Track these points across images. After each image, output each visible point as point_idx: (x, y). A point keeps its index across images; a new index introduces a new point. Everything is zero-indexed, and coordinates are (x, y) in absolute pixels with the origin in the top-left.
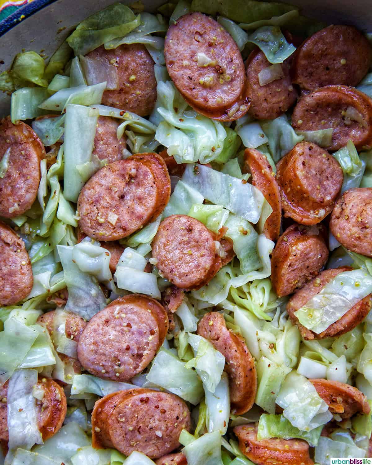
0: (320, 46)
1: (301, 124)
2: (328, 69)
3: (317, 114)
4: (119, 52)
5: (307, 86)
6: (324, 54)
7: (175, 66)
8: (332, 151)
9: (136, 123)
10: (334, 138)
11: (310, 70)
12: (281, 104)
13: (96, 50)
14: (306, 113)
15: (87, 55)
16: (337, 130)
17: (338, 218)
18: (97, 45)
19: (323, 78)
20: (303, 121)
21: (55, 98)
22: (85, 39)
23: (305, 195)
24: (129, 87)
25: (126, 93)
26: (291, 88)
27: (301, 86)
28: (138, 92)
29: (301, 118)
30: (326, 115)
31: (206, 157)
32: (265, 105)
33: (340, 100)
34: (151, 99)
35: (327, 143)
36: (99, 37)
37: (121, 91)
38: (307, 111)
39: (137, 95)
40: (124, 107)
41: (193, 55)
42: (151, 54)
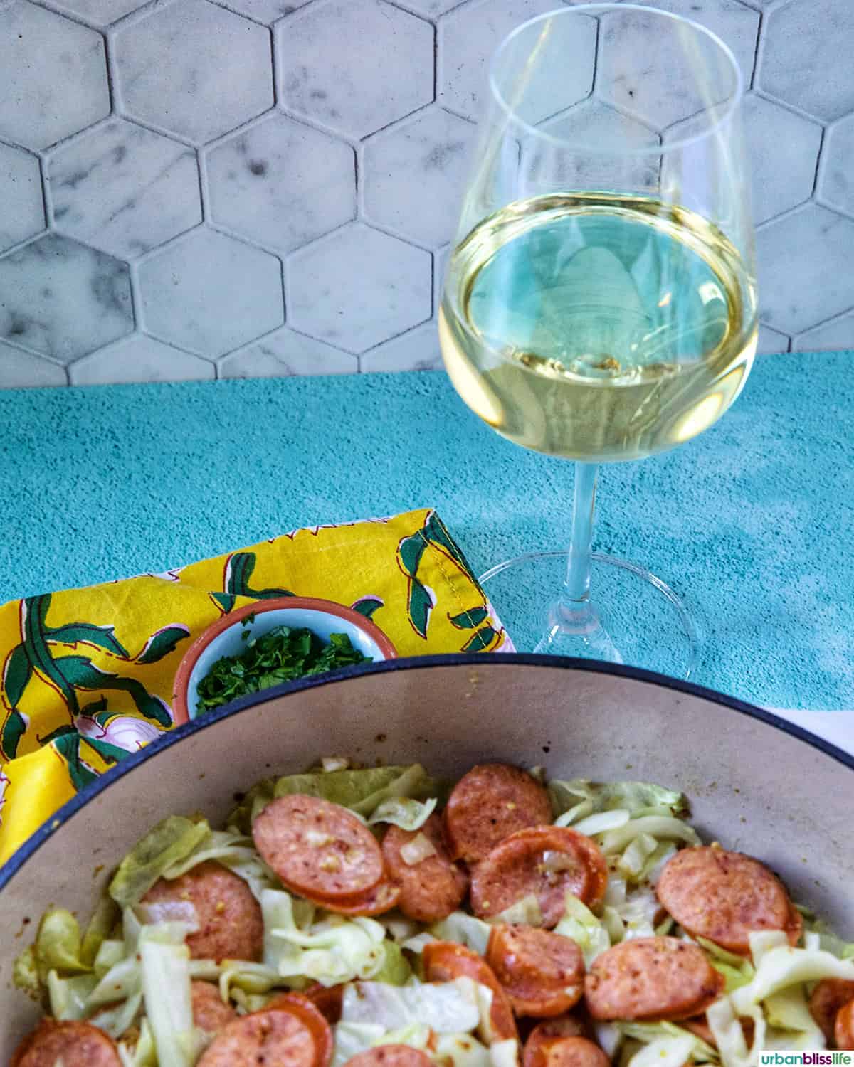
0: (471, 794)
1: (489, 908)
2: (494, 822)
3: (505, 884)
4: (188, 881)
5: (475, 855)
6: (480, 805)
7: (280, 858)
8: (551, 928)
9: (242, 973)
10: (544, 909)
11: (470, 830)
12: (449, 891)
13: (154, 889)
14: (489, 887)
15: (144, 899)
16: (543, 898)
17: (595, 988)
18: (154, 880)
19: (493, 837)
20: (491, 901)
21: (110, 978)
22: (133, 881)
23: (534, 973)
24: (218, 922)
25: (217, 930)
26: (453, 868)
27: (467, 859)
28: (233, 924)
29: (486, 898)
30: (518, 881)
31: (366, 969)
32: (424, 892)
33: (528, 847)
34: (256, 932)
35: (538, 919)
36: (155, 869)
37: (207, 932)
38: (489, 883)
39: (234, 929)
40: (219, 955)
41: (299, 837)
42: (236, 870)
